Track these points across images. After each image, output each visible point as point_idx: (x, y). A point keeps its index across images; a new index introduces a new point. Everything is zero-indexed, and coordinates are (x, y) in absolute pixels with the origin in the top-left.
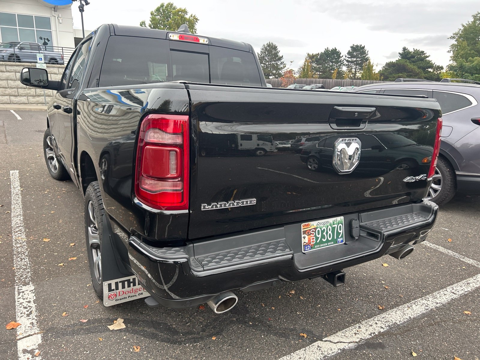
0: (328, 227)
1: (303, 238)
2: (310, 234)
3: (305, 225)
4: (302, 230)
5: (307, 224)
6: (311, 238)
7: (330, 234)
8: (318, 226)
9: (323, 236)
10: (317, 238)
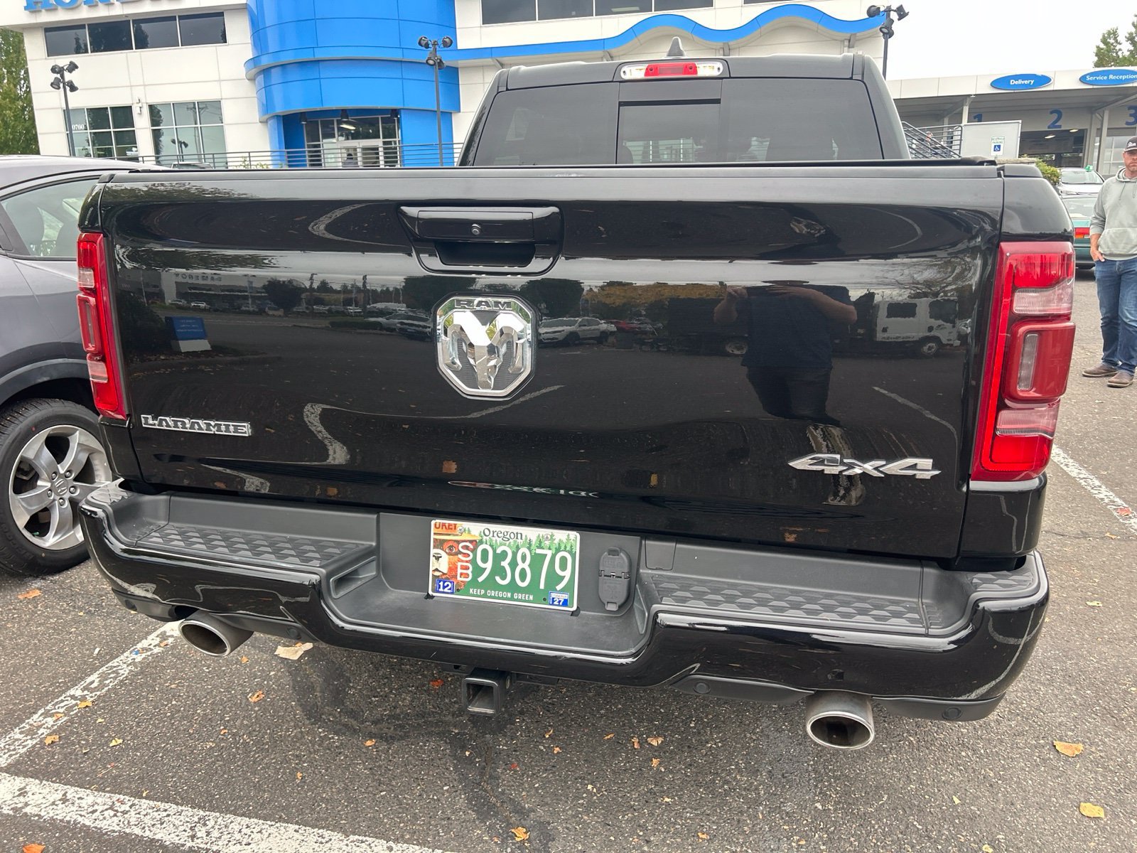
0: (518, 548)
1: (434, 556)
2: (456, 554)
3: (444, 524)
4: (433, 537)
5: (450, 525)
6: (459, 564)
7: (523, 570)
8: (485, 537)
9: (498, 570)
10: (478, 571)
